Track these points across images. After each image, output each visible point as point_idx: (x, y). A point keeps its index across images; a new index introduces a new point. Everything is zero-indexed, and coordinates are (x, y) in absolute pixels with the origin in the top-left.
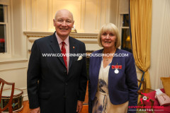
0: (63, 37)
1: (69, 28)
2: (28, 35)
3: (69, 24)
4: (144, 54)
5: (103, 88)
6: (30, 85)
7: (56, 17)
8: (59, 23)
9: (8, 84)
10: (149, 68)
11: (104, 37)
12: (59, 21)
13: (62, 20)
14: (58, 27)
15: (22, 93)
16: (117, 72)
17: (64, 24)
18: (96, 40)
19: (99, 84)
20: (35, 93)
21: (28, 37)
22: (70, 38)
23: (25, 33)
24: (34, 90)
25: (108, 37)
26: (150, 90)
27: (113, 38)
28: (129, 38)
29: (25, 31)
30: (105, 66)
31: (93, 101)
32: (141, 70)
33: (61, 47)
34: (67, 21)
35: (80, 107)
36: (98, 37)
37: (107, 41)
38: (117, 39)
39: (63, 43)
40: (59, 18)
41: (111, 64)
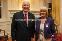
0: (26, 12)
1: (28, 8)
2: (10, 11)
3: (28, 7)
4: (57, 19)
5: (41, 33)
6: (12, 31)
7: (23, 4)
8: (24, 6)
9: (2, 31)
10: (59, 24)
11: (41, 12)
12: (24, 5)
13: (25, 5)
14: (24, 8)
15: (8, 34)
16: (47, 26)
17: (26, 7)
18: (39, 13)
19: (40, 31)
20: (14, 34)
21: (10, 12)
22: (28, 12)
23: (9, 11)
24: (14, 33)
25: (43, 12)
26: (59, 33)
27: (45, 13)
28: (51, 13)
29: (9, 10)
30: (42, 24)
31: (37, 38)
32: (56, 26)
33: (25, 16)
34: (27, 5)
35: (32, 40)
36: (39, 12)
37: (43, 14)
38: (47, 13)
39: (26, 15)
40: (24, 4)
41: (45, 23)
